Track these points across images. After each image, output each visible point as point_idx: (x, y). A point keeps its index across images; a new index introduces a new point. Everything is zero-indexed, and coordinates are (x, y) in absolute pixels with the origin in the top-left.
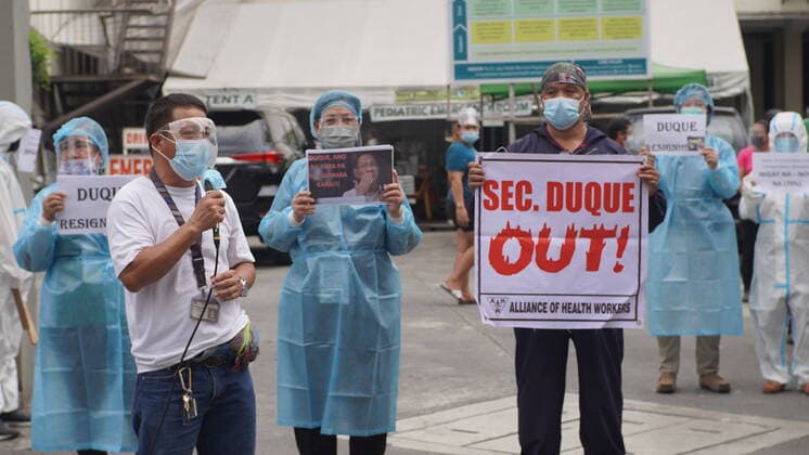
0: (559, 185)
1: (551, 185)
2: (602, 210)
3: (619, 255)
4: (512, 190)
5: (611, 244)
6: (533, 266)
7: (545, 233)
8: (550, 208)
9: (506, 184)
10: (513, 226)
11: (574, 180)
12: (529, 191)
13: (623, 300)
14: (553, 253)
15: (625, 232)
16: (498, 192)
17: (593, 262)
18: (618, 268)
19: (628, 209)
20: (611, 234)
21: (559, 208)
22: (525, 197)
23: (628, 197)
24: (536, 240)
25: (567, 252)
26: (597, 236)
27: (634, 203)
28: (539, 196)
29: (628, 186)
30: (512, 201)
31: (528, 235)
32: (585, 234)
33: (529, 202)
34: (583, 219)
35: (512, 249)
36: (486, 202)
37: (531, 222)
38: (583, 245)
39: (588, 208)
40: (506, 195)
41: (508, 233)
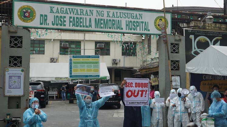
0: (137, 83)
1: (136, 83)
2: (143, 87)
3: (146, 94)
4: (130, 84)
5: (144, 92)
6: (133, 96)
7: (135, 91)
8: (136, 87)
9: (129, 83)
10: (130, 90)
11: (139, 83)
12: (132, 84)
13: (146, 102)
14: (136, 94)
15: (147, 91)
16: (128, 84)
17: (142, 96)
18: (145, 96)
19: (147, 87)
20: (144, 91)
21: (137, 87)
22: (132, 85)
23: (147, 85)
24: (133, 92)
25: (138, 94)
26: (142, 91)
27: (148, 86)
28: (134, 85)
29: (147, 83)
30: (130, 86)
32: (141, 91)
33: (132, 86)
34: (140, 89)
35: (130, 94)
36: (126, 86)
37: (132, 89)
38: (140, 93)
39: (141, 87)
40: (129, 85)
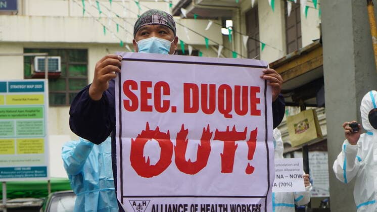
0: (194, 86)
1: (187, 87)
2: (233, 112)
3: (250, 157)
4: (151, 90)
5: (242, 146)
6: (173, 167)
7: (183, 135)
8: (187, 109)
9: (146, 85)
10: (152, 128)
11: (208, 82)
12: (167, 92)
13: (256, 201)
14: (191, 155)
15: (254, 133)
16: (138, 93)
17: (227, 165)
18: (250, 170)
19: (256, 112)
20: (242, 136)
21: (195, 110)
22: (163, 98)
23: (255, 101)
24: (174, 142)
25: (204, 152)
26: (230, 137)
27: (260, 107)
28: (176, 98)
29: (255, 90)
30: (151, 102)
31: (167, 136)
32: (219, 136)
33: (167, 103)
34: (218, 122)
35: (152, 151)
36: (126, 102)
37: (169, 123)
38: (217, 146)
39: (221, 110)
40: (145, 96)
41: (148, 134)
